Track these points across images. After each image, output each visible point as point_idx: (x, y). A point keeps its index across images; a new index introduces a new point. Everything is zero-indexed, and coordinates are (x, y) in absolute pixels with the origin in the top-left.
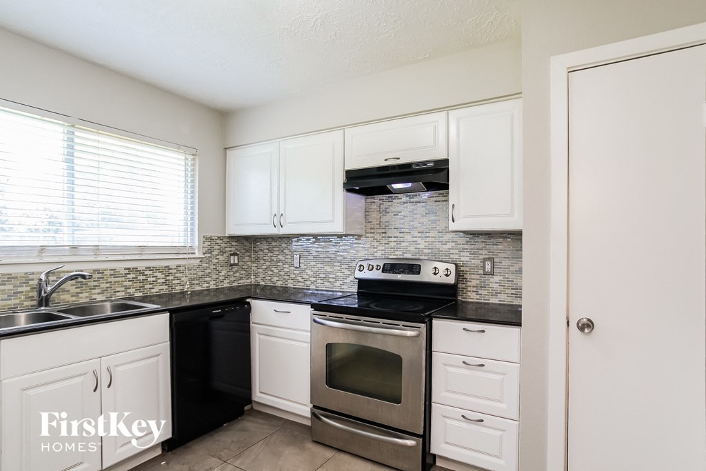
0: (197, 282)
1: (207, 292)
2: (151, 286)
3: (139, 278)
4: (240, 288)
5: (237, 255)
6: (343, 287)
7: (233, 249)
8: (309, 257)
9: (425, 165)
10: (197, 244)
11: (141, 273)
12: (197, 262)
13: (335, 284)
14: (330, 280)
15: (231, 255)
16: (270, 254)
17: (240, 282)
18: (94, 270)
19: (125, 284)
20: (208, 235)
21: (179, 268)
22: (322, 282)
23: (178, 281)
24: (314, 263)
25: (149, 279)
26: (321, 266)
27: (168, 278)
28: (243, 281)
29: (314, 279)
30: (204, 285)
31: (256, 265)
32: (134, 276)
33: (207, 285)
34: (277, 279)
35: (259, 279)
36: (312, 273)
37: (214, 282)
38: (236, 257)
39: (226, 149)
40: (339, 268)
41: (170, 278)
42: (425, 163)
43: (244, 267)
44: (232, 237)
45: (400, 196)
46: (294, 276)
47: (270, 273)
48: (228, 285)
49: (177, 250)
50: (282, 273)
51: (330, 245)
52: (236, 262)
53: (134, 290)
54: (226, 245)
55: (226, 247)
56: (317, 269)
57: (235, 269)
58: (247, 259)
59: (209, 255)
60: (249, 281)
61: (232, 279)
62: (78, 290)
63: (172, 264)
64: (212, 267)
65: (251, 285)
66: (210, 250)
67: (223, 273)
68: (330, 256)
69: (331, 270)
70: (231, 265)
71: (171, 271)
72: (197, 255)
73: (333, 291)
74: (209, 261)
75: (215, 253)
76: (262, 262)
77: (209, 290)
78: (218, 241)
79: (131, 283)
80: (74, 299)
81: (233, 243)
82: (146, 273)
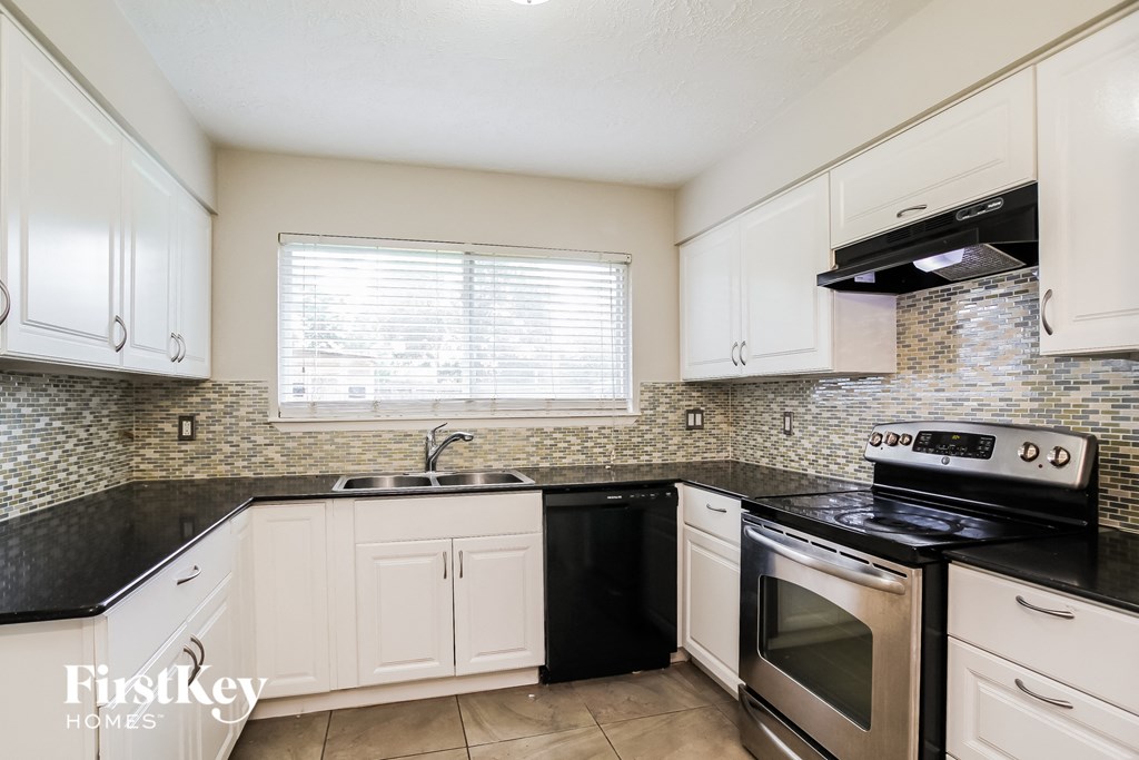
0: (631, 452)
1: (648, 469)
2: (561, 455)
3: (545, 442)
4: (705, 466)
5: (702, 412)
6: (859, 475)
7: (693, 403)
8: (806, 417)
9: (984, 208)
10: (631, 396)
11: (549, 435)
12: (631, 423)
13: (847, 469)
14: (839, 460)
15: (689, 412)
16: (752, 412)
17: (705, 455)
18: (490, 430)
19: (527, 449)
20: (650, 381)
21: (603, 431)
22: (825, 462)
23: (601, 450)
24: (814, 428)
25: (560, 445)
26: (825, 433)
27: (586, 444)
28: (713, 455)
29: (814, 457)
30: (642, 458)
31: (734, 429)
32: (538, 439)
33: (648, 458)
34: (761, 453)
35: (738, 453)
36: (810, 446)
37: (660, 454)
38: (699, 416)
39: (678, 245)
40: (852, 438)
41: (590, 444)
42: (981, 204)
43: (713, 432)
44: (691, 384)
45: (966, 285)
46: (783, 450)
47: (752, 443)
48: (684, 460)
49: (601, 404)
50: (768, 444)
51: (839, 394)
52: (699, 423)
53: (538, 458)
54: (680, 397)
55: (679, 400)
56: (817, 439)
57: (698, 434)
58: (719, 418)
59: (652, 412)
60: (724, 454)
61: (692, 450)
62: (472, 454)
63: (593, 425)
64: (656, 430)
65: (727, 462)
66: (654, 405)
67: (676, 440)
68: (839, 414)
69: (840, 441)
70: (689, 428)
71: (590, 435)
72: (631, 411)
73: (843, 482)
74: (651, 421)
75: (662, 408)
76: (742, 423)
77: (651, 465)
78: (666, 391)
79: (534, 449)
80: (467, 464)
81: (694, 394)
82: (555, 435)
